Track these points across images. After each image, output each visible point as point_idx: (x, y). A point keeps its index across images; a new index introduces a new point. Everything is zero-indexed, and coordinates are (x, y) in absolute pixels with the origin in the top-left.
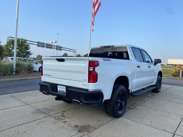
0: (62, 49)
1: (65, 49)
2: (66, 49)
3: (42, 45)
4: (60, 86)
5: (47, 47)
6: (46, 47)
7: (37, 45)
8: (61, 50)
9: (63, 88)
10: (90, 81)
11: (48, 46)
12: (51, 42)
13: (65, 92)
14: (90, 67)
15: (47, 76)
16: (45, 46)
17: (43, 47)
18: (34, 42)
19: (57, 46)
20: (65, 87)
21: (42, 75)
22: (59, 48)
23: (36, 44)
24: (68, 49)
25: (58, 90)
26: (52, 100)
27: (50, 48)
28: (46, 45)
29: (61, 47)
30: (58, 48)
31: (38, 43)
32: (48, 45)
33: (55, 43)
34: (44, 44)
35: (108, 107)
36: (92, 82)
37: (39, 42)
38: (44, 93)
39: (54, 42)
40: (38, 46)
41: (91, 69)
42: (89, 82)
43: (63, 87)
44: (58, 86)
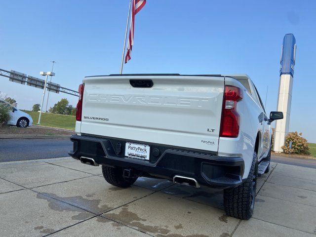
0: (61, 89)
1: (66, 91)
2: (68, 92)
3: (20, 78)
4: (133, 145)
5: (30, 84)
6: (28, 83)
7: (10, 78)
8: (57, 91)
9: (141, 149)
10: (224, 134)
11: (33, 82)
12: (42, 73)
13: (148, 158)
14: (227, 101)
15: (93, 122)
16: (25, 82)
17: (22, 82)
18: (3, 71)
19: (50, 84)
20: (148, 148)
21: (80, 120)
22: (55, 88)
23: (8, 75)
24: (71, 92)
25: (126, 155)
26: (81, 180)
27: (36, 86)
28: (29, 78)
29: (58, 87)
30: (52, 87)
31: (12, 73)
32: (32, 80)
33: (50, 75)
34: (24, 77)
35: (236, 196)
36: (230, 135)
37: (14, 71)
38: (84, 161)
39: (49, 73)
40: (12, 79)
41: (229, 106)
42: (221, 135)
43: (142, 147)
44: (127, 145)
